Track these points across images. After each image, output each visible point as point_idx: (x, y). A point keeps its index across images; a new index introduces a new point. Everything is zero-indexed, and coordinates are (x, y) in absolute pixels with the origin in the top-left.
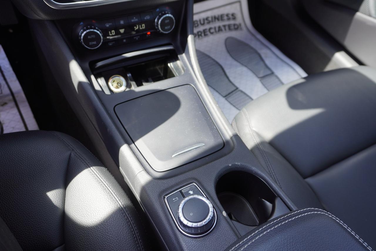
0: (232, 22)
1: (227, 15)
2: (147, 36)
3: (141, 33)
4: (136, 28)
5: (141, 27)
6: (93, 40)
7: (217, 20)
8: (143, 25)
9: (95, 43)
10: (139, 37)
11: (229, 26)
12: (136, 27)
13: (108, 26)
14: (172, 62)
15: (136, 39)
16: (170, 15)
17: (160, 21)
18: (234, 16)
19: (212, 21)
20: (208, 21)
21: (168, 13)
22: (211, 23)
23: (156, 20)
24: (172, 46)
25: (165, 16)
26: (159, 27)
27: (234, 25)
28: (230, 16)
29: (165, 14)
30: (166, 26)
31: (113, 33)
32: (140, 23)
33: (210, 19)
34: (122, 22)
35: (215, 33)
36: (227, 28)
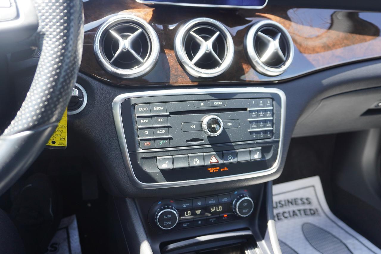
0: (307, 207)
1: (301, 199)
2: (224, 218)
3: (218, 216)
4: (213, 210)
5: (218, 209)
6: (168, 220)
7: (290, 204)
8: (220, 207)
9: (170, 223)
10: (215, 219)
11: (305, 210)
12: (213, 208)
13: (185, 206)
14: (249, 250)
15: (212, 221)
16: (249, 198)
17: (238, 203)
18: (308, 201)
19: (286, 205)
20: (281, 205)
21: (246, 196)
22: (285, 207)
23: (234, 203)
24: (250, 231)
25: (243, 199)
26: (237, 210)
27: (310, 210)
28: (305, 201)
29: (244, 197)
30: (244, 210)
31: (189, 214)
32: (217, 205)
33: (283, 203)
34: (199, 203)
35: (289, 218)
36: (302, 212)
